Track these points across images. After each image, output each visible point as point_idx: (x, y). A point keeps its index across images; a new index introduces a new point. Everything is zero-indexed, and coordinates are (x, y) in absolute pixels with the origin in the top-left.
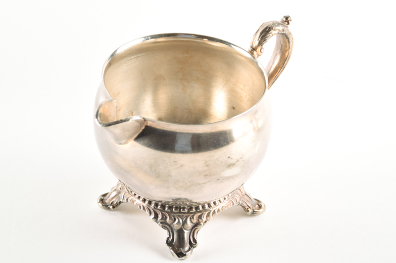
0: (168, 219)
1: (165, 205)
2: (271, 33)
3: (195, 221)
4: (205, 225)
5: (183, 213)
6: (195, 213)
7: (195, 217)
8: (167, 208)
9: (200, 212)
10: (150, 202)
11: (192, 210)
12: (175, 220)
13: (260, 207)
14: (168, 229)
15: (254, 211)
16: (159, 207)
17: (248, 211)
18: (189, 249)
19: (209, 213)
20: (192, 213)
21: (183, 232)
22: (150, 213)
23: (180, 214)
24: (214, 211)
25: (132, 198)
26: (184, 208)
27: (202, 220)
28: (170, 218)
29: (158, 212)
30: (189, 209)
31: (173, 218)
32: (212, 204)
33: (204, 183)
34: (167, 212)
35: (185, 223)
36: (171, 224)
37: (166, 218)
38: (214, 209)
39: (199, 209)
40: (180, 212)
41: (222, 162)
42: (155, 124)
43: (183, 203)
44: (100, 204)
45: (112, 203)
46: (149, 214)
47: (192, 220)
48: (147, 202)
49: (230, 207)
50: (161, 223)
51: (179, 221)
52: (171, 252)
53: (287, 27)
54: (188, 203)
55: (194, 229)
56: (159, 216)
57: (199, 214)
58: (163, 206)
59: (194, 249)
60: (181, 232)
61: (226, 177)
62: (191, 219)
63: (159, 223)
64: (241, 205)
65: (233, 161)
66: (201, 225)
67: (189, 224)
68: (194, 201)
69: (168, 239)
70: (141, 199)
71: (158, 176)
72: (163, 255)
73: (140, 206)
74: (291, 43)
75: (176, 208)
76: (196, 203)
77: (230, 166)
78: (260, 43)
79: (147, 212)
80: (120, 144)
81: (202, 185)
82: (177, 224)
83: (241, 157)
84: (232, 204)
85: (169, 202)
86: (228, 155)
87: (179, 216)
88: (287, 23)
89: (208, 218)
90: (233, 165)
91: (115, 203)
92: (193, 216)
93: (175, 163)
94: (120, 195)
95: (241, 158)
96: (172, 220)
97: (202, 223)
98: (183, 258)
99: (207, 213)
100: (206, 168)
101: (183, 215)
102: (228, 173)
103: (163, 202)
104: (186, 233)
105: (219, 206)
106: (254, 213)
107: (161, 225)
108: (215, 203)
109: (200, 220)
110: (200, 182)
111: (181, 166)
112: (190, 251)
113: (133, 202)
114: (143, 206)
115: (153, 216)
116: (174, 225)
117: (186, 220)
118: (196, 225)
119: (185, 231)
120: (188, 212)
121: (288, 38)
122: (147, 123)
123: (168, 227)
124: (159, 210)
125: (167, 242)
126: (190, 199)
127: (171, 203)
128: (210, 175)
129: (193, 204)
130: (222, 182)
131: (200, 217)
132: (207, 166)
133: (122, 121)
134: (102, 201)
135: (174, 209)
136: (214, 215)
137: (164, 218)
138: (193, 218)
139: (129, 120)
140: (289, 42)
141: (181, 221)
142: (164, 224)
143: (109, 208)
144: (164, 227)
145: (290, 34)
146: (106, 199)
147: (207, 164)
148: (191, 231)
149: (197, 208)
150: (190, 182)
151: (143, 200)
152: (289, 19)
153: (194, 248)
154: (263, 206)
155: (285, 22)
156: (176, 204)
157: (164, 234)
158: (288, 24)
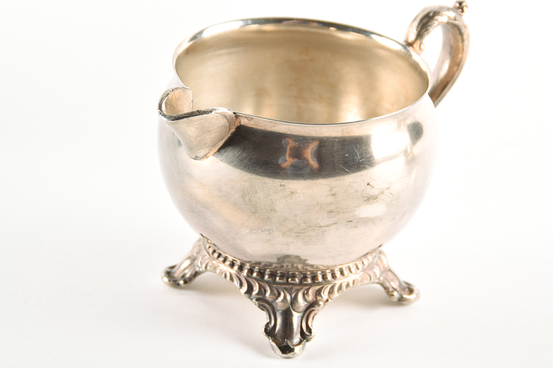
0: (268, 294)
1: (265, 270)
2: (436, 20)
3: (310, 298)
4: (325, 307)
5: (292, 284)
6: (310, 286)
7: (311, 291)
8: (266, 277)
9: (319, 284)
10: (241, 268)
11: (306, 280)
12: (279, 295)
13: (411, 291)
14: (267, 310)
15: (402, 297)
16: (255, 275)
17: (393, 295)
18: (300, 342)
19: (332, 288)
20: (306, 285)
21: (291, 315)
22: (241, 285)
23: (287, 287)
24: (341, 285)
25: (214, 262)
26: (293, 277)
27: (322, 297)
28: (272, 291)
29: (252, 283)
30: (302, 278)
31: (276, 292)
32: (338, 274)
33: (327, 226)
34: (267, 282)
35: (294, 300)
36: (272, 301)
37: (265, 291)
38: (340, 282)
39: (318, 279)
40: (287, 283)
41: (357, 191)
42: (252, 122)
43: (293, 266)
44: (166, 279)
45: (183, 276)
46: (238, 286)
47: (306, 296)
48: (236, 268)
49: (366, 282)
50: (257, 300)
51: (285, 297)
52: (271, 345)
53: (461, 16)
54: (300, 266)
55: (308, 312)
56: (254, 288)
57: (317, 288)
58: (261, 274)
59: (308, 344)
60: (287, 316)
61: (363, 218)
62: (304, 295)
63: (254, 300)
64: (382, 285)
65: (374, 192)
66: (319, 305)
67: (301, 303)
68: (310, 262)
69: (267, 325)
70: (228, 263)
71: (254, 210)
72: (259, 350)
73: (226, 275)
74: (466, 43)
75: (282, 277)
76: (312, 266)
77: (370, 199)
78: (420, 35)
79: (236, 283)
80: (196, 158)
81: (324, 228)
82: (282, 301)
83: (387, 186)
84: (369, 279)
85: (271, 264)
86: (367, 181)
87: (286, 289)
88: (460, 10)
89: (331, 296)
90: (375, 198)
91: (188, 276)
92: (308, 290)
93: (283, 187)
94: (196, 262)
95: (388, 188)
96: (275, 295)
97: (321, 303)
98: (290, 355)
99: (330, 286)
100: (330, 199)
101: (292, 288)
102: (366, 211)
103: (263, 264)
104: (296, 318)
105: (349, 278)
106: (401, 301)
107: (257, 303)
108: (342, 273)
109: (319, 298)
110: (322, 224)
111: (292, 193)
112: (301, 346)
113: (215, 268)
114: (231, 275)
115: (245, 288)
116: (277, 304)
117: (296, 296)
118: (312, 306)
119: (294, 313)
120: (301, 283)
121: (461, 34)
122: (240, 122)
123: (268, 306)
124: (254, 278)
125: (266, 330)
126: (304, 258)
127: (274, 265)
128: (336, 211)
129: (309, 268)
130: (356, 227)
131: (318, 293)
132: (334, 195)
133: (199, 113)
134: (169, 274)
135: (278, 278)
136: (340, 292)
137: (262, 291)
138: (307, 293)
139: (211, 112)
140: (463, 41)
141: (289, 297)
142: (263, 303)
143: (179, 284)
144: (262, 307)
145: (465, 27)
146: (175, 272)
147: (333, 192)
148: (304, 314)
149: (314, 278)
150: (305, 223)
151: (230, 265)
152: (464, 4)
153: (308, 341)
154: (415, 291)
155: (459, 8)
156: (283, 267)
157: (262, 318)
158: (463, 11)
